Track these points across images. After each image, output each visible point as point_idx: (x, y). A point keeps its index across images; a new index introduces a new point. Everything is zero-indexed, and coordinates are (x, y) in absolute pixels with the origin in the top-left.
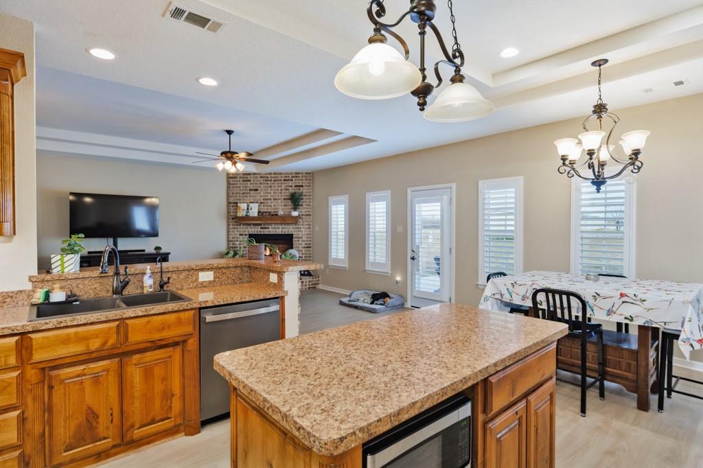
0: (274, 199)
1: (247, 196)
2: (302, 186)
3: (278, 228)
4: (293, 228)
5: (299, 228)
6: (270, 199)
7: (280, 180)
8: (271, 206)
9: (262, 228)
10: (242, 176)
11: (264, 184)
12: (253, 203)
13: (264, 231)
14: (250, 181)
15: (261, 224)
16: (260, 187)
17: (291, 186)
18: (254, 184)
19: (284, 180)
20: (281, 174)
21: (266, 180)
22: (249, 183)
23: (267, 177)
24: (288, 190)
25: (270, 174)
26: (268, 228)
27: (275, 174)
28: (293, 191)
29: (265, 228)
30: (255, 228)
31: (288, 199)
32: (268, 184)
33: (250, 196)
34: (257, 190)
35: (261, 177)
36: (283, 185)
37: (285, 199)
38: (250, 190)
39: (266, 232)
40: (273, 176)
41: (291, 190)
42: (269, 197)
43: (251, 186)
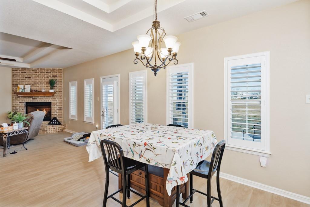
0: (40, 83)
1: (24, 81)
2: (57, 76)
3: (43, 99)
4: (51, 99)
5: (54, 99)
6: (38, 83)
7: (44, 73)
8: (38, 87)
9: (33, 99)
10: (21, 70)
11: (34, 74)
12: (28, 85)
13: (34, 101)
14: (26, 73)
15: (32, 97)
16: (32, 76)
17: (50, 76)
18: (28, 74)
19: (46, 73)
20: (44, 69)
21: (36, 73)
22: (25, 74)
23: (36, 71)
24: (49, 78)
25: (38, 69)
26: (37, 99)
27: (40, 69)
28: (51, 79)
29: (35, 99)
30: (29, 99)
31: (48, 83)
32: (36, 74)
33: (26, 81)
34: (30, 78)
35: (32, 71)
36: (46, 76)
37: (46, 83)
38: (26, 78)
39: (35, 101)
40: (39, 70)
41: (50, 78)
42: (37, 82)
43: (27, 75)
